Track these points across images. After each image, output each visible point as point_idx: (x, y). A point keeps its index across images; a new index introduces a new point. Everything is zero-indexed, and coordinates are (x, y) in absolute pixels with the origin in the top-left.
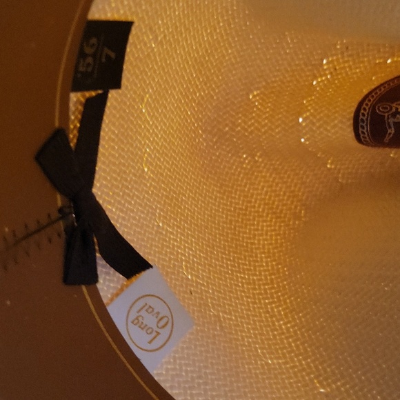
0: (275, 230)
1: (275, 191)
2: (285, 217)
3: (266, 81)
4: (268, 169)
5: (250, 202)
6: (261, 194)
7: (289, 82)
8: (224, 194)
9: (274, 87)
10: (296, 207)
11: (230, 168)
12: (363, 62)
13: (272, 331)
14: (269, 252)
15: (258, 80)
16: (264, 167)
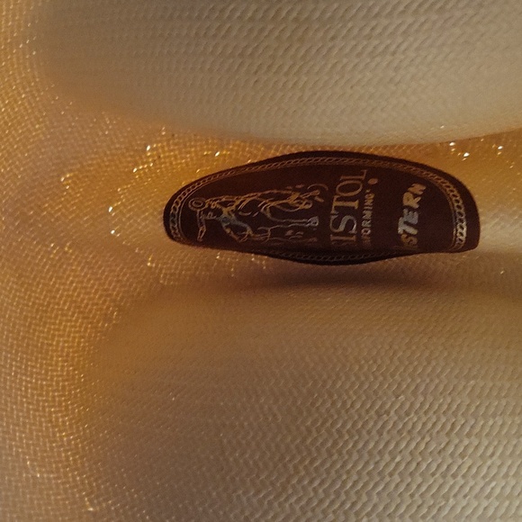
0: (79, 332)
1: (85, 288)
2: (94, 317)
3: (81, 163)
4: (80, 263)
5: (54, 298)
6: (68, 290)
7: (107, 166)
8: (22, 285)
9: (89, 171)
10: (108, 308)
11: (33, 257)
12: (189, 152)
13: (51, 442)
14: (67, 356)
15: (72, 161)
16: (75, 260)
